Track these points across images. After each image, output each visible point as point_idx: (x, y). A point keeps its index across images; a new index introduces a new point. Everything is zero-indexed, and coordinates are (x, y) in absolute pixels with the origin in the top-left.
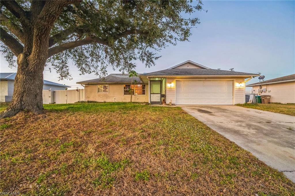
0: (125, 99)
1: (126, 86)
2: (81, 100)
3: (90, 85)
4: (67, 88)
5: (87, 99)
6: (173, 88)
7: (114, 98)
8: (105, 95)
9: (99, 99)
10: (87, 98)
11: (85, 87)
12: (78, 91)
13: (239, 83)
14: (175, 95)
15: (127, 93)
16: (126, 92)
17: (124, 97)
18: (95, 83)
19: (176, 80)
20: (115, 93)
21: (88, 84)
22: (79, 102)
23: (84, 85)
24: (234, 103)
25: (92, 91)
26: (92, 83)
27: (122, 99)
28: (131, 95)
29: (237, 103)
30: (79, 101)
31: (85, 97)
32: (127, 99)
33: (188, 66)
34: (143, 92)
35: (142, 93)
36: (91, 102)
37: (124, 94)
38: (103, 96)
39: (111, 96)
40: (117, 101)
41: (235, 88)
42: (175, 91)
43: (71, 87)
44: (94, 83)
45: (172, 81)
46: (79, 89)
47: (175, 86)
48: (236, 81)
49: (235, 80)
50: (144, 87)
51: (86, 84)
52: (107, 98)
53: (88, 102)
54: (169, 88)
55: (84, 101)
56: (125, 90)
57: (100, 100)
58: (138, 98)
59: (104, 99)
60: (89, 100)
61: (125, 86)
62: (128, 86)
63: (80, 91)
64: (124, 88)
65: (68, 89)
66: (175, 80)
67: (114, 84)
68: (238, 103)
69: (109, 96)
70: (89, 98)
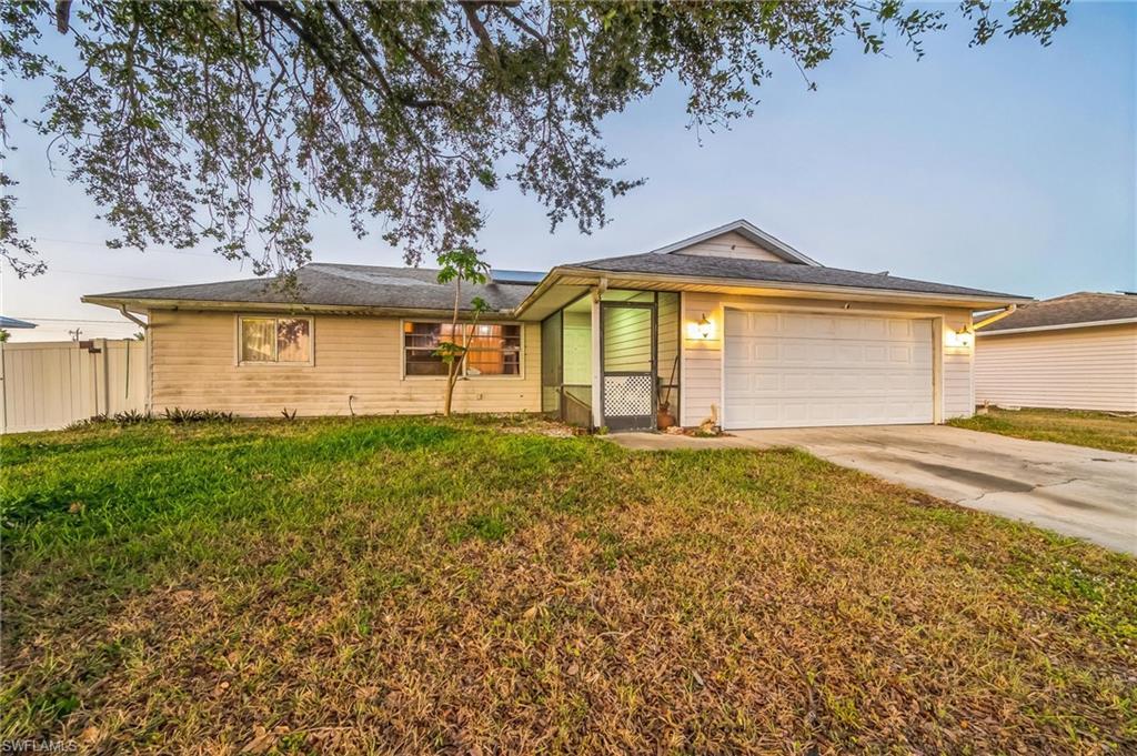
0: (411, 400)
1: (417, 327)
2: (120, 407)
3: (185, 319)
4: (9, 331)
5: (165, 400)
6: (710, 345)
7: (350, 391)
8: (288, 378)
9: (251, 401)
10: (162, 395)
11: (153, 326)
12: (94, 351)
13: (958, 333)
14: (723, 381)
15: (422, 365)
16: (420, 363)
17: (403, 390)
18: (226, 305)
19: (726, 309)
20: (354, 369)
21: (175, 310)
22: (98, 420)
23: (145, 319)
24: (942, 416)
25: (200, 355)
26: (205, 305)
27: (393, 399)
28: (447, 378)
29: (950, 416)
30: (102, 412)
31: (150, 389)
32: (426, 397)
33: (733, 248)
34: (506, 360)
35: (502, 368)
36: (197, 419)
37: (408, 372)
38: (274, 385)
39: (325, 385)
40: (366, 407)
41: (944, 350)
42: (723, 361)
43: (33, 326)
44: (216, 305)
45: (710, 311)
46: (105, 341)
47: (722, 338)
48: (947, 322)
49: (943, 316)
50: (511, 334)
51: (153, 310)
52: (304, 393)
53: (177, 419)
54: (692, 344)
55: (142, 412)
56: (409, 352)
57: (256, 406)
58: (481, 391)
59: (282, 400)
60: (184, 408)
61: (408, 328)
62: (424, 327)
63: (112, 354)
64: (408, 340)
65: (10, 340)
66: (722, 305)
67: (349, 315)
68: (957, 416)
69: (315, 385)
70: (180, 393)
